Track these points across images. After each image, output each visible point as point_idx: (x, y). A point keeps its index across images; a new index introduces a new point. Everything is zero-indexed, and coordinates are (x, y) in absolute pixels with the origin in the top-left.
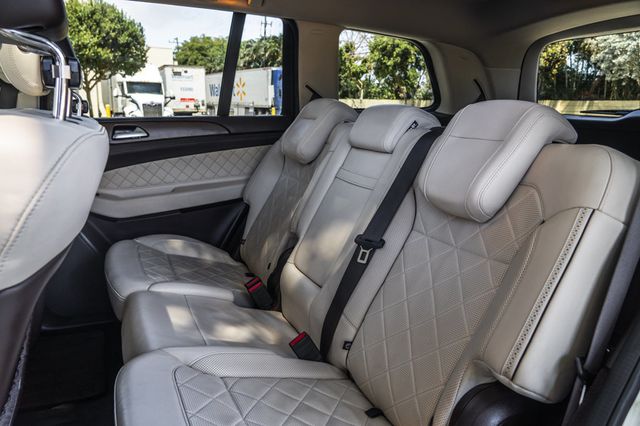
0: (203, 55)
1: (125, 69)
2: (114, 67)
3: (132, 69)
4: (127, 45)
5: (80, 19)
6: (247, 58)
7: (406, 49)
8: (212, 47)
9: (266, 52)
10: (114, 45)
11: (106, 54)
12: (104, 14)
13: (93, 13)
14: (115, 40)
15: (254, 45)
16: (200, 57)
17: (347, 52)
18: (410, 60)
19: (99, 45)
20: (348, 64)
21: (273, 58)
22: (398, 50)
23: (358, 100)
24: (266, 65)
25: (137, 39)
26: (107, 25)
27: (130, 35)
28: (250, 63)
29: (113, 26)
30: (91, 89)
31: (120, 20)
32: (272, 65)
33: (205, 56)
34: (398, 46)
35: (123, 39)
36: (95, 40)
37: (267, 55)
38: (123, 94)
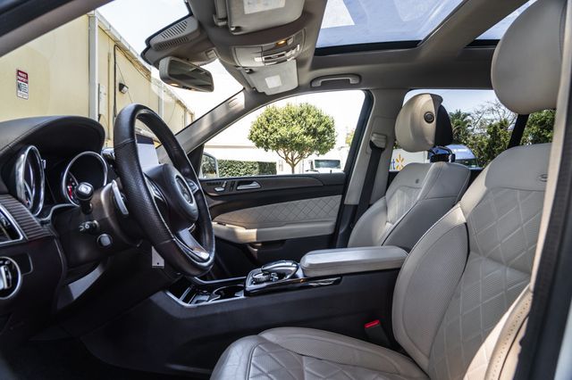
1: (319, 150)
2: (312, 149)
3: (324, 150)
4: (323, 133)
5: (293, 117)
10: (314, 133)
11: (309, 140)
12: (309, 112)
13: (302, 112)
14: (315, 129)
17: (501, 128)
19: (305, 134)
20: (502, 138)
25: (329, 129)
26: (310, 120)
27: (325, 126)
29: (314, 120)
30: (295, 165)
31: (320, 116)
35: (320, 129)
36: (303, 130)
38: (312, 168)
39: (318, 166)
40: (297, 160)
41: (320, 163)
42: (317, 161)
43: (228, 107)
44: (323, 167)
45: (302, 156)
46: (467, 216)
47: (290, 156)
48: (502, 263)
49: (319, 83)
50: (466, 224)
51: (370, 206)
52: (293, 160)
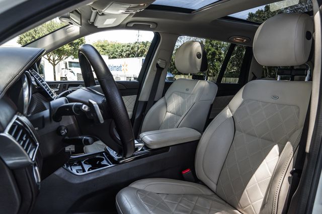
0: (103, 49)
2: (69, 54)
4: (78, 43)
6: (128, 52)
7: (214, 51)
8: (108, 45)
9: (138, 49)
10: (72, 43)
11: (67, 47)
15: (132, 46)
16: (102, 50)
18: (216, 57)
21: (142, 52)
22: (210, 52)
23: (188, 76)
24: (138, 56)
25: (82, 41)
28: (129, 55)
30: (55, 65)
32: (141, 56)
33: (105, 50)
34: (210, 50)
35: (76, 41)
37: (139, 51)
38: (66, 68)
39: (70, 66)
40: (57, 62)
41: (72, 64)
42: (70, 63)
43: (66, 32)
44: (74, 67)
45: (61, 59)
46: (233, 113)
47: (52, 58)
48: (256, 137)
49: (132, 25)
50: (233, 117)
51: (155, 102)
52: (54, 61)
